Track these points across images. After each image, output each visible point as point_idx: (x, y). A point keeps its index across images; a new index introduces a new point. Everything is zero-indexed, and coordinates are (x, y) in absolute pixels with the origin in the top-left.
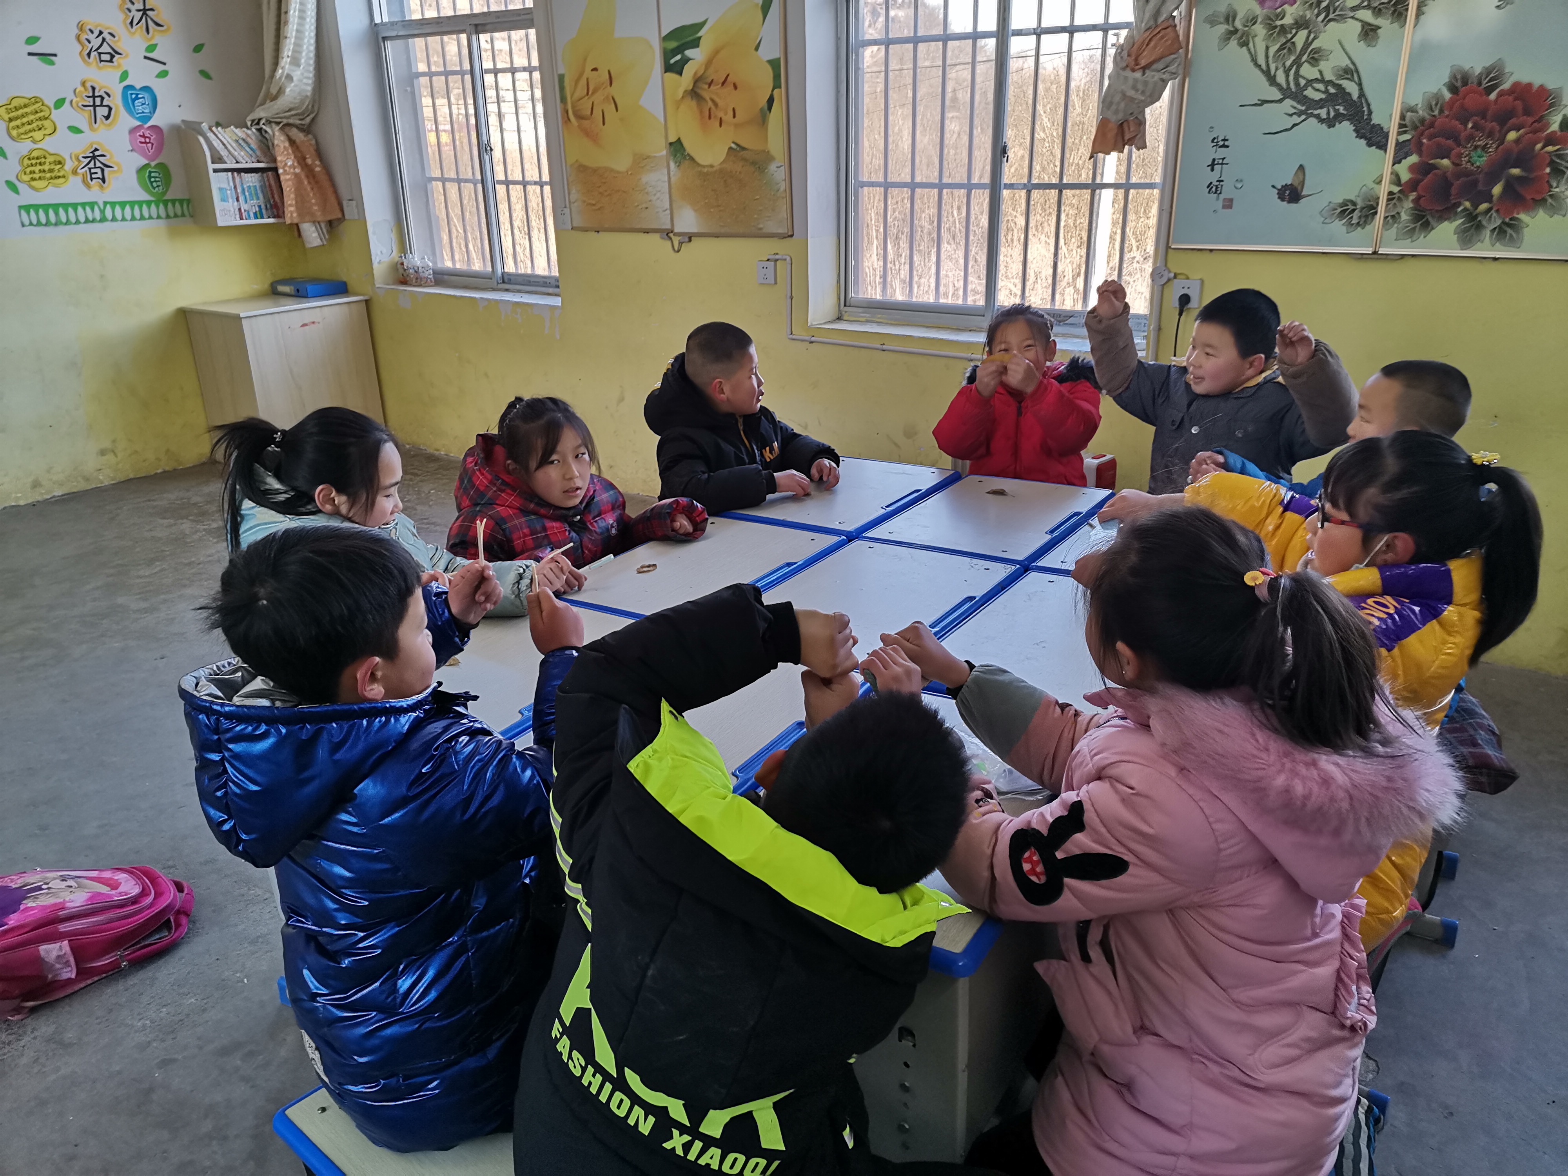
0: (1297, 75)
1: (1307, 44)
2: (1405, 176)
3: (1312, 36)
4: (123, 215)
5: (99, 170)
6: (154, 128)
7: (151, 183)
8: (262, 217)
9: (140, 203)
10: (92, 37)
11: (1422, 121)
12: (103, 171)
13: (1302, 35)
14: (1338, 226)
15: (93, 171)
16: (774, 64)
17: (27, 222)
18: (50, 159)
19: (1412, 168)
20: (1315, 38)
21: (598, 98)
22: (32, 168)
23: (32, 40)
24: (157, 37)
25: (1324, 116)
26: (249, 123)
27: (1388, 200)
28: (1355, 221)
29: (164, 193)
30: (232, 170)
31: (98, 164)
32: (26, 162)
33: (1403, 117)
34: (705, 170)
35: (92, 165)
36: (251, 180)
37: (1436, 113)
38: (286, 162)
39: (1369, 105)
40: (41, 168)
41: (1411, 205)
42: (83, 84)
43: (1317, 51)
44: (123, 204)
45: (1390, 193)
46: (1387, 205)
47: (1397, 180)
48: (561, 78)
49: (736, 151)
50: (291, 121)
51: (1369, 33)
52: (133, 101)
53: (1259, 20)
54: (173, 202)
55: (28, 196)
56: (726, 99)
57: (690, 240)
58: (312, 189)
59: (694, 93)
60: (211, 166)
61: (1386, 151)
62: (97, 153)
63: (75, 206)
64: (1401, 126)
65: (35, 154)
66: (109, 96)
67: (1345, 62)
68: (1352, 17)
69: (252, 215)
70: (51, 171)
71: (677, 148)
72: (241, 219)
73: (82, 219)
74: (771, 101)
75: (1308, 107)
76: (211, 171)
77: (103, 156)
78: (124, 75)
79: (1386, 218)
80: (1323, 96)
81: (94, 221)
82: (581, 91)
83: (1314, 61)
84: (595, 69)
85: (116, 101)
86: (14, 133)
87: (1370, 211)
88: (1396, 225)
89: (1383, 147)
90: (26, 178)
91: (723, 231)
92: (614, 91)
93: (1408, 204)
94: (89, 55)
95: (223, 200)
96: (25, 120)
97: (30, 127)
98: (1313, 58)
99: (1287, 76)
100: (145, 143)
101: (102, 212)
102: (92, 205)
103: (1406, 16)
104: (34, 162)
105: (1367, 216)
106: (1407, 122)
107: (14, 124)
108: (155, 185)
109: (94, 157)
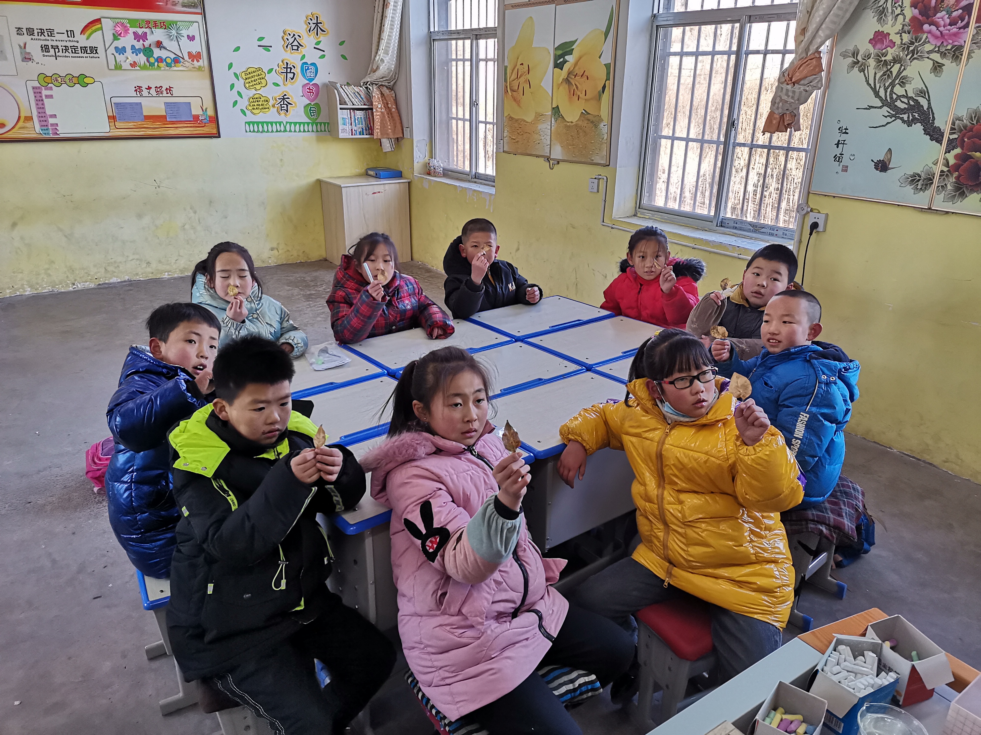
0: (892, 91)
1: (899, 72)
2: (952, 161)
3: (903, 68)
4: (295, 129)
5: (285, 106)
6: (316, 85)
7: (311, 113)
8: (363, 135)
9: (304, 123)
10: (289, 37)
11: (965, 127)
12: (287, 106)
13: (897, 66)
14: (909, 189)
15: (282, 106)
16: (607, 66)
17: (248, 130)
18: (263, 99)
19: (956, 157)
20: (904, 69)
21: (522, 80)
22: (253, 103)
23: (261, 39)
24: (322, 38)
25: (906, 119)
26: (362, 84)
27: (940, 175)
28: (919, 187)
29: (316, 119)
30: (350, 109)
31: (285, 103)
32: (251, 100)
33: (953, 124)
34: (568, 124)
35: (282, 103)
36: (359, 114)
37: (975, 122)
38: (378, 104)
39: (933, 114)
40: (258, 103)
41: (954, 180)
42: (283, 62)
43: (905, 78)
44: (295, 124)
45: (942, 171)
46: (939, 179)
47: (947, 164)
48: (506, 68)
49: (585, 114)
50: (383, 84)
51: (937, 68)
52: (306, 70)
53: (872, 56)
54: (321, 123)
55: (251, 117)
56: (583, 85)
57: (558, 163)
58: (390, 121)
59: (567, 81)
60: (339, 106)
61: (941, 144)
62: (285, 97)
63: (272, 123)
64: (952, 129)
65: (256, 96)
66: (294, 67)
67: (921, 86)
68: (928, 58)
69: (358, 133)
70: (262, 105)
71: (556, 110)
72: (352, 135)
73: (275, 130)
74: (604, 87)
75: (896, 113)
76: (339, 109)
77: (288, 98)
78: (303, 57)
79: (938, 187)
80: (906, 106)
81: (280, 131)
82: (514, 76)
83: (902, 84)
84: (522, 64)
85: (298, 71)
86: (247, 85)
87: (929, 181)
88: (944, 192)
89: (940, 142)
90: (250, 108)
91: (574, 159)
92: (529, 77)
93: (953, 179)
94: (287, 47)
95: (344, 124)
96: (253, 79)
97: (255, 83)
98: (902, 82)
99: (886, 92)
100: (310, 92)
101: (285, 127)
102: (280, 123)
103: (961, 59)
104: (255, 100)
105: (927, 185)
106: (956, 127)
107: (247, 81)
108: (312, 114)
109: (284, 99)
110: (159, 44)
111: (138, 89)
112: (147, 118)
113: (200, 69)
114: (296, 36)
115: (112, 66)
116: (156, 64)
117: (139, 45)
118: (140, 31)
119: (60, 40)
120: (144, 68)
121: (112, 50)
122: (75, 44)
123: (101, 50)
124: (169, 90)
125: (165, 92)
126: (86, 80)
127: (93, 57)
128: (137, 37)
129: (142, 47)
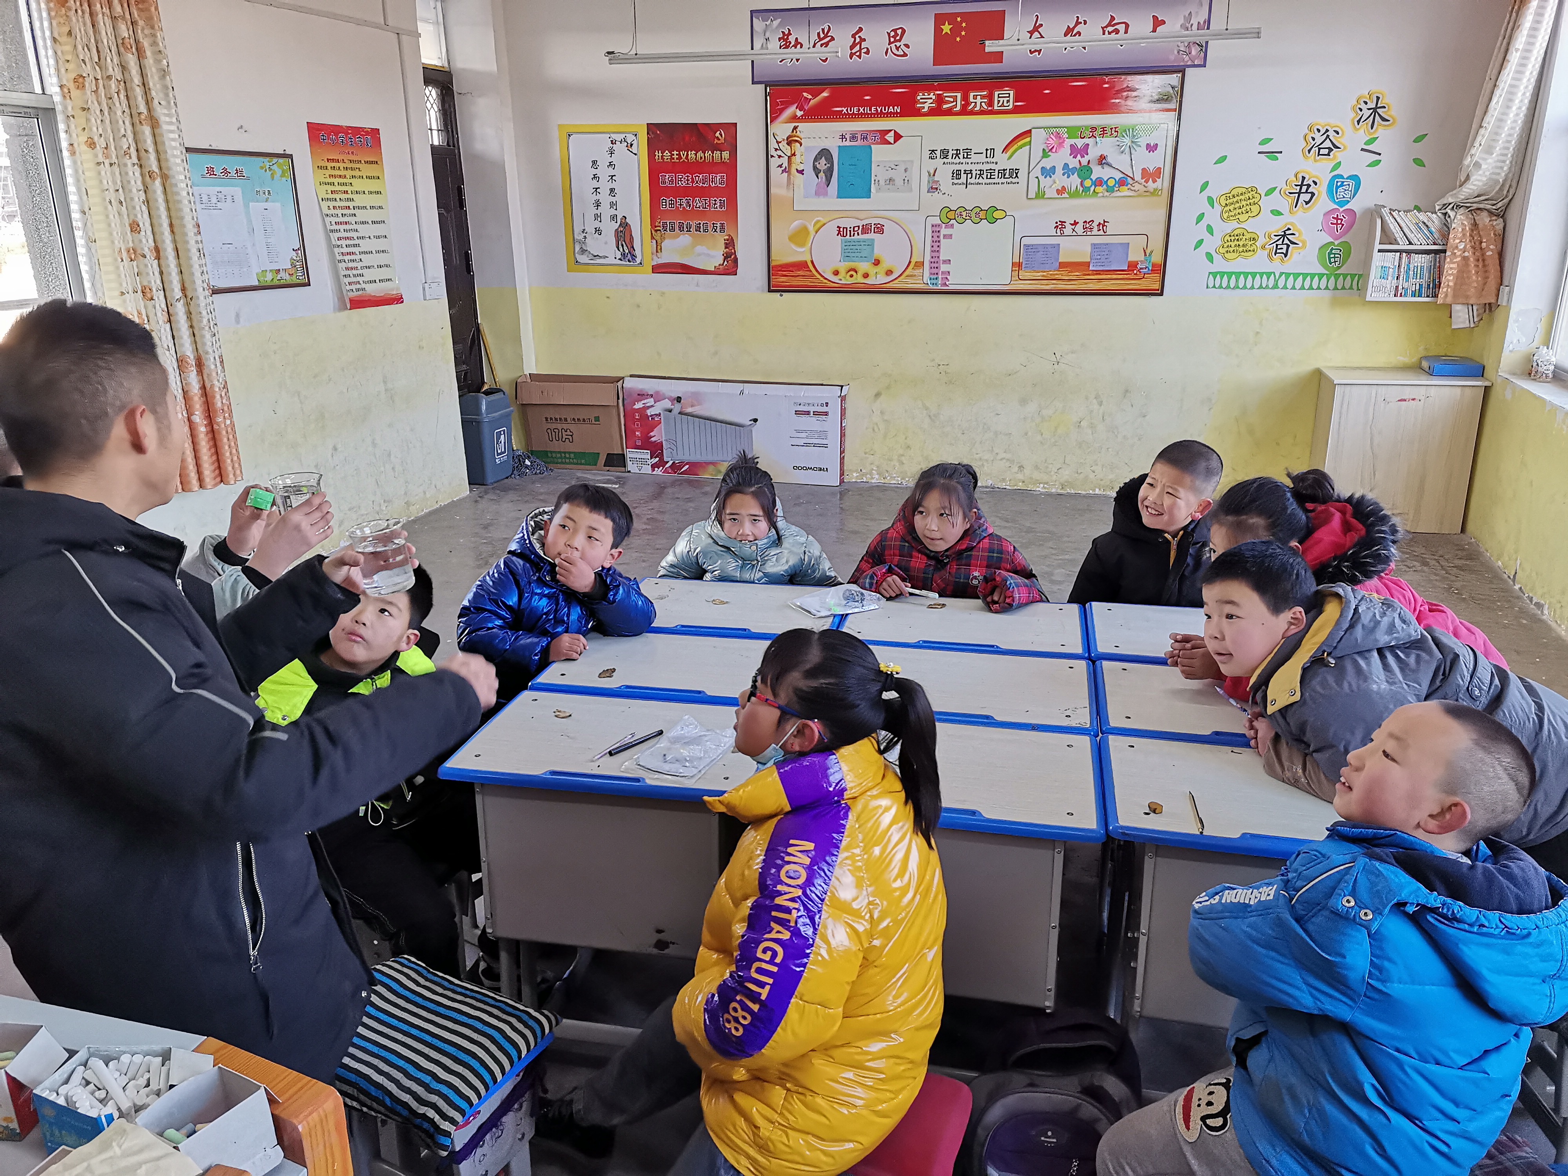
4: (1294, 286)
5: (1285, 247)
6: (1351, 212)
7: (1330, 258)
8: (1419, 296)
9: (1313, 276)
10: (1318, 135)
15: (1279, 247)
17: (1211, 285)
18: (1248, 236)
22: (1229, 243)
23: (1265, 142)
24: (1381, 131)
26: (1437, 208)
29: (1339, 268)
30: (1401, 251)
31: (1286, 241)
32: (1228, 238)
35: (1280, 242)
36: (1420, 261)
38: (1459, 243)
40: (1238, 243)
42: (1296, 175)
44: (1296, 276)
50: (1481, 206)
52: (1337, 188)
54: (1346, 275)
55: (1220, 264)
58: (1477, 273)
60: (1377, 246)
62: (1287, 232)
63: (1254, 275)
65: (1236, 232)
66: (1315, 183)
69: (1410, 292)
70: (1244, 246)
72: (1396, 296)
73: (1257, 286)
76: (1376, 250)
77: (1293, 234)
78: (1337, 166)
81: (1266, 287)
85: (1321, 190)
86: (1225, 216)
90: (1222, 250)
94: (1309, 151)
95: (1381, 277)
96: (1237, 205)
97: (1240, 211)
100: (1337, 224)
101: (1276, 281)
102: (1269, 275)
104: (1233, 238)
107: (1227, 208)
108: (1332, 260)
109: (1284, 236)
110: (1102, 160)
111: (1060, 225)
112: (1063, 265)
113: (1154, 193)
114: (1331, 134)
115: (1032, 194)
116: (1092, 189)
117: (1073, 163)
118: (1080, 143)
119: (977, 162)
120: (1075, 195)
121: (1037, 172)
122: (993, 166)
123: (1023, 174)
124: (1103, 225)
125: (1096, 228)
126: (997, 214)
127: (1011, 183)
128: (1075, 151)
129: (1078, 166)
